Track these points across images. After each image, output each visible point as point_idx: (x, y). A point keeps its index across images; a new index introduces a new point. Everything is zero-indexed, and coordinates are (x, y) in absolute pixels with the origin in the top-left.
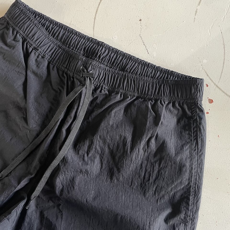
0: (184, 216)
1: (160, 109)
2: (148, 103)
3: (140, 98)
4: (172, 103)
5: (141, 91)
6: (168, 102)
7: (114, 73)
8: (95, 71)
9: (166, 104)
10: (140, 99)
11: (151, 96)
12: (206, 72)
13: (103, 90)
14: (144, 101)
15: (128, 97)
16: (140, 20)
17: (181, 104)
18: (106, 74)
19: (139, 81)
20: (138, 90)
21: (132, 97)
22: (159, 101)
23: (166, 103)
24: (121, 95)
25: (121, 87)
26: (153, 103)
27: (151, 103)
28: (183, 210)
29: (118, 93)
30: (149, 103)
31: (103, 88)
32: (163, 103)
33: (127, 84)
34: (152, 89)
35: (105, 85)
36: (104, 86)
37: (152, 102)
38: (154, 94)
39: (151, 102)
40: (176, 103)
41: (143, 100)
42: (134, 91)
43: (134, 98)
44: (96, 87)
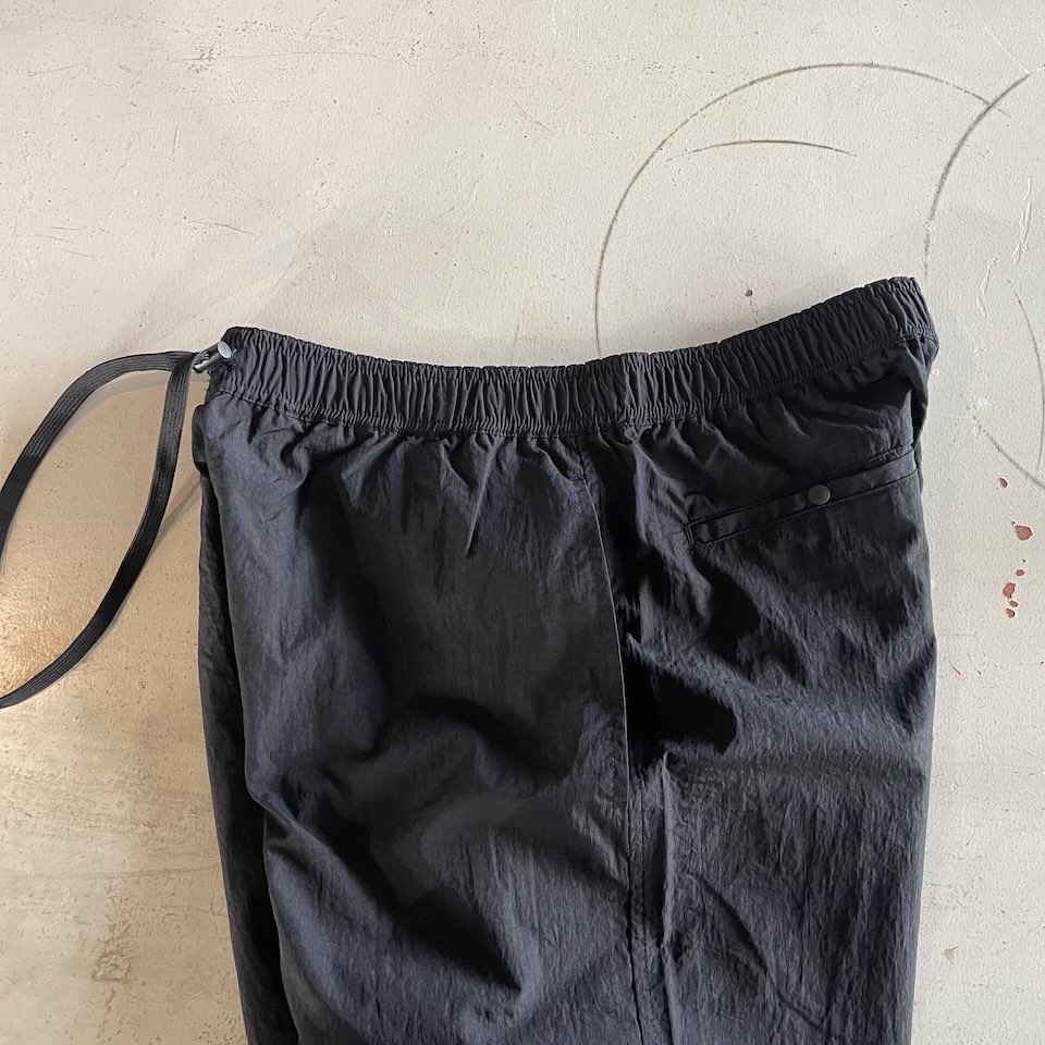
0: (612, 785)
1: (476, 462)
2: (438, 448)
3: (411, 436)
4: (515, 440)
5: (413, 412)
6: (503, 438)
7: (315, 354)
8: (243, 352)
9: (496, 445)
10: (413, 438)
11: (447, 423)
12: (992, 439)
13: (281, 416)
14: (423, 443)
15: (372, 435)
16: (750, 293)
17: (546, 440)
18: (284, 358)
19: (402, 380)
20: (401, 409)
21: (384, 433)
22: (474, 436)
23: (499, 440)
24: (346, 429)
25: (344, 404)
26: (453, 446)
27: (446, 447)
28: (606, 768)
29: (336, 425)
30: (442, 448)
31: (281, 410)
32: (488, 442)
33: (364, 391)
34: (449, 401)
35: (287, 398)
36: (284, 401)
37: (451, 441)
38: (455, 419)
39: (448, 444)
40: (529, 439)
41: (421, 440)
42: (389, 412)
43: (393, 436)
44: (255, 405)
